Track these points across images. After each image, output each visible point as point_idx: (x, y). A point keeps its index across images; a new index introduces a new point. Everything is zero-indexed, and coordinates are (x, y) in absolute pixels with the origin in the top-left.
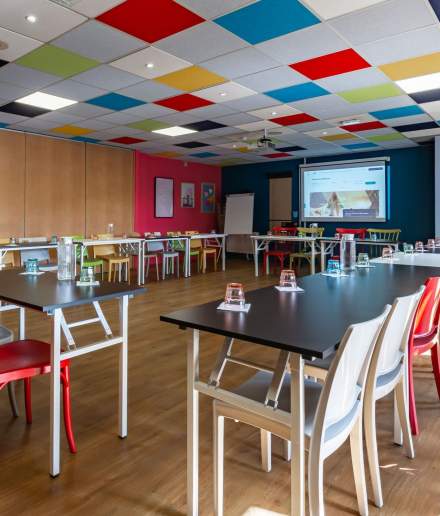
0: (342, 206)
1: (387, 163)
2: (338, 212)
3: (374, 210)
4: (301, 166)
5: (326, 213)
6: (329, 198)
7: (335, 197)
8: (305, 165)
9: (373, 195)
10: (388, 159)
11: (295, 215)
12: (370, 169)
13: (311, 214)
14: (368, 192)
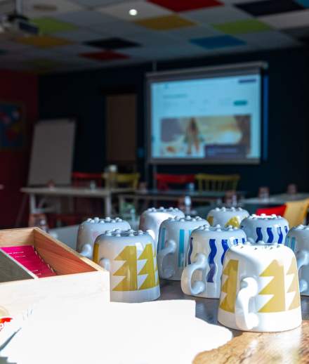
0: (202, 140)
1: (263, 73)
2: (197, 148)
3: (244, 145)
4: (148, 75)
5: (182, 149)
6: (185, 126)
7: (193, 125)
8: (155, 74)
9: (243, 122)
10: (265, 65)
11: (141, 152)
12: (241, 82)
13: (162, 152)
14: (238, 117)
